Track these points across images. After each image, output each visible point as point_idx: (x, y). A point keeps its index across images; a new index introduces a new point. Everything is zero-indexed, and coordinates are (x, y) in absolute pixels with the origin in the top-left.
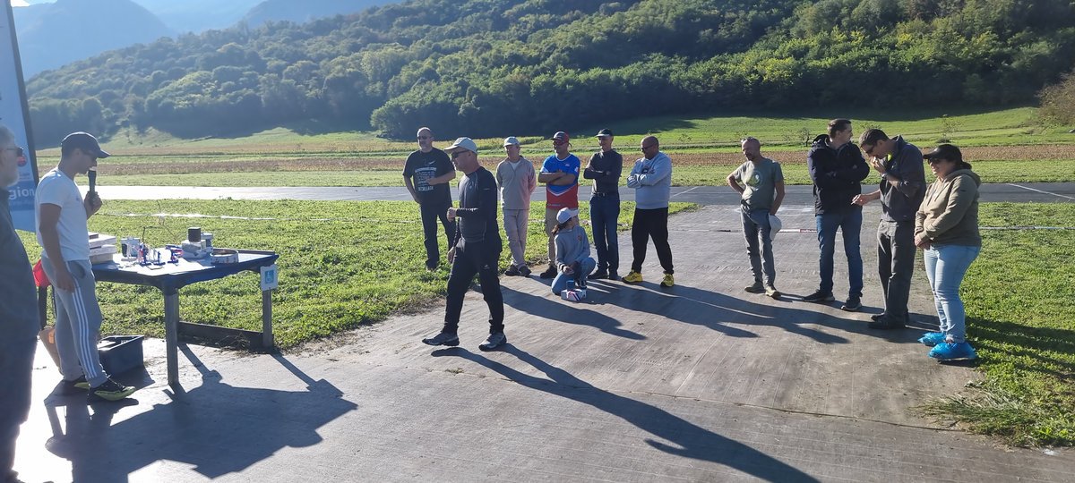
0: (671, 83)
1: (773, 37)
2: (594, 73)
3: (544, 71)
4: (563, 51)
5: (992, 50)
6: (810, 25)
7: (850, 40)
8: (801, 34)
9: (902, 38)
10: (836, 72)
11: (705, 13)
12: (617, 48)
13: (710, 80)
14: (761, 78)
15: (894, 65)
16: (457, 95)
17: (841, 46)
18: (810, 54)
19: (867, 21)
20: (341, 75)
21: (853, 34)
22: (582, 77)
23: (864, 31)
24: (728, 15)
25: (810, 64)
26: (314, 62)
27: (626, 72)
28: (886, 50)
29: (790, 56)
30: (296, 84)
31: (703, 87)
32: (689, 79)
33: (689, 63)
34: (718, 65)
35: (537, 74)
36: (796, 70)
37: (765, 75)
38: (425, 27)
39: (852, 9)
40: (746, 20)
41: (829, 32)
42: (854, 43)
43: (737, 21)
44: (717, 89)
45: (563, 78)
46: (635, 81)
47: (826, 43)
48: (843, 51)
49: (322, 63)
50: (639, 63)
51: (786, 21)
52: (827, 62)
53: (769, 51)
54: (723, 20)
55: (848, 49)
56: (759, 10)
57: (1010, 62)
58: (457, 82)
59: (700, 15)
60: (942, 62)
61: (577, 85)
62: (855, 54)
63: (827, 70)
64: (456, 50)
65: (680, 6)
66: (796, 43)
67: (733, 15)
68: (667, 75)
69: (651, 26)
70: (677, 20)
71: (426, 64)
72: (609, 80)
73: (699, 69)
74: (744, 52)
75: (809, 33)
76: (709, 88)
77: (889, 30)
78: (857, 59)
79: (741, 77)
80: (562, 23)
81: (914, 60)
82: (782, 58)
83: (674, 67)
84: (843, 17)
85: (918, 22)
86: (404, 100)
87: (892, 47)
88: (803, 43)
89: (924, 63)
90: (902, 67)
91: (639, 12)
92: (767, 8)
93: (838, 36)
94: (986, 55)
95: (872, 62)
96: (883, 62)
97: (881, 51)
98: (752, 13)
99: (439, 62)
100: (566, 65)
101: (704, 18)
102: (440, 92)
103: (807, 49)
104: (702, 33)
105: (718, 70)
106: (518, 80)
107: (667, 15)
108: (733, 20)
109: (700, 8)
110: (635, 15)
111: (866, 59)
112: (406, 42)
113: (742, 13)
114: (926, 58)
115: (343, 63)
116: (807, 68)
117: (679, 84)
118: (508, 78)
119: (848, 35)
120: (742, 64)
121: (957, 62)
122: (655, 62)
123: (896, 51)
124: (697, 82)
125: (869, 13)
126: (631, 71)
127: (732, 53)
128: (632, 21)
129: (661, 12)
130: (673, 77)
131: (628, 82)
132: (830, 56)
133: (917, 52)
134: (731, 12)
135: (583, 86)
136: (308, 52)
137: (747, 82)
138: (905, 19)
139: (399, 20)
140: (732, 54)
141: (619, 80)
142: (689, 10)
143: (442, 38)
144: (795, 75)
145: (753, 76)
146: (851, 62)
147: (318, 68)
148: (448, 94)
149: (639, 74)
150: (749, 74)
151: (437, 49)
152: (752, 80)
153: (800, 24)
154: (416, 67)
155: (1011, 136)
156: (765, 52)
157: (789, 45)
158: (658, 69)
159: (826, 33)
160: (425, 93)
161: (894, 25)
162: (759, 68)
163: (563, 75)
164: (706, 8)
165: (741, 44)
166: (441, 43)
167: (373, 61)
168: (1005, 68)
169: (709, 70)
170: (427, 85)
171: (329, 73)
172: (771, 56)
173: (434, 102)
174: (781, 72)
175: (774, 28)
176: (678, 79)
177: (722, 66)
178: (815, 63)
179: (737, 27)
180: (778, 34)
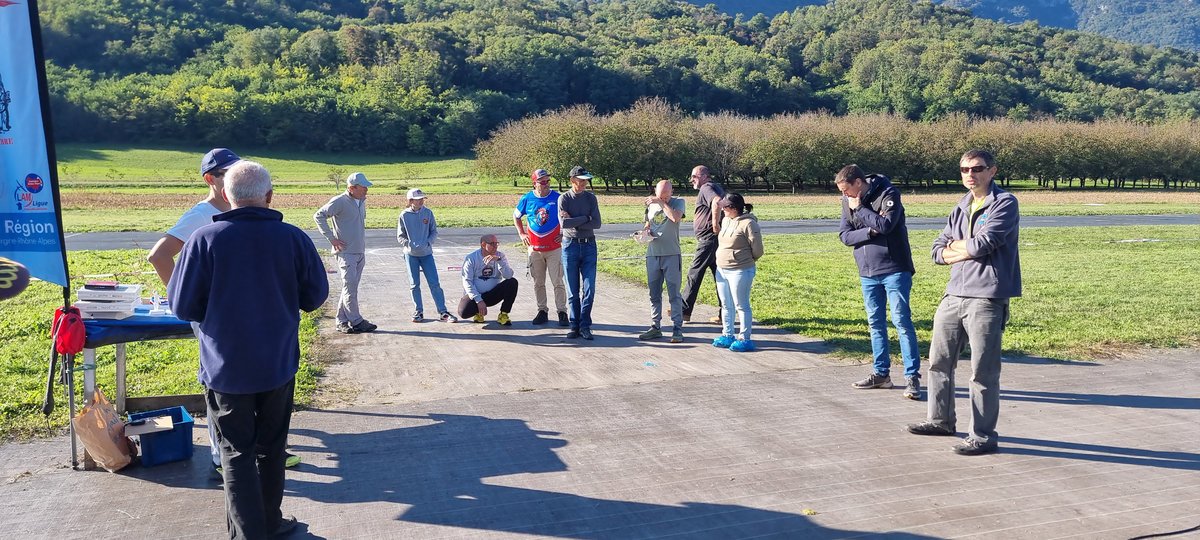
0: (72, 103)
1: (206, 61)
5: (427, 104)
6: (248, 53)
7: (293, 76)
10: (282, 110)
11: (110, 19)
13: (129, 103)
14: (196, 108)
15: (342, 108)
17: (285, 81)
18: (252, 86)
19: (309, 58)
21: (296, 70)
23: (307, 69)
24: (142, 27)
25: (253, 98)
28: (332, 92)
29: (227, 86)
31: (119, 111)
32: (98, 99)
33: (94, 78)
34: (137, 87)
36: (238, 104)
37: (201, 104)
39: (291, 43)
40: (167, 36)
41: (271, 64)
42: (298, 80)
43: (156, 35)
44: (139, 116)
47: (268, 77)
48: (290, 87)
51: (217, 46)
52: (272, 98)
53: (202, 78)
54: (137, 33)
55: (294, 86)
56: (182, 27)
57: (443, 117)
59: (103, 21)
60: (386, 111)
62: (300, 92)
63: (274, 108)
66: (233, 72)
67: (149, 28)
68: (61, 91)
70: (70, 22)
73: (111, 88)
74: (171, 73)
75: (247, 63)
76: (129, 114)
77: (332, 71)
78: (304, 97)
79: (169, 104)
81: (361, 104)
82: (218, 87)
83: (72, 82)
84: (282, 50)
85: (359, 67)
87: (338, 90)
88: (242, 74)
89: (370, 109)
90: (350, 112)
92: (191, 26)
93: (279, 69)
94: (423, 107)
95: (321, 103)
96: (331, 104)
97: (327, 92)
98: (174, 30)
101: (109, 26)
103: (248, 81)
104: (109, 43)
105: (137, 92)
107: (54, 12)
108: (150, 34)
109: (103, 12)
111: (313, 99)
114: (371, 104)
116: (251, 102)
117: (83, 105)
119: (291, 70)
120: (170, 89)
121: (399, 112)
123: (342, 94)
124: (110, 105)
125: (308, 50)
127: (153, 73)
130: (73, 95)
132: (274, 91)
133: (362, 98)
134: (147, 23)
137: (180, 111)
138: (346, 61)
140: (153, 75)
142: (87, 13)
144: (238, 107)
145: (186, 104)
146: (299, 101)
150: (181, 101)
152: (185, 109)
153: (235, 51)
155: (455, 185)
156: (197, 77)
157: (226, 73)
159: (267, 66)
161: (337, 67)
162: (192, 95)
164: (111, 13)
165: (164, 64)
168: (439, 121)
169: (125, 91)
172: (205, 84)
174: (220, 102)
175: (204, 52)
176: (82, 98)
177: (143, 88)
178: (259, 96)
179: (156, 44)
180: (209, 59)
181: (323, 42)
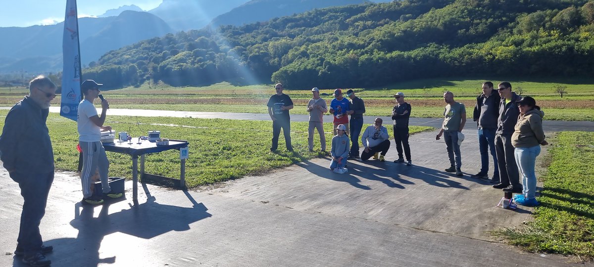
0: (440, 59)
1: (502, 33)
2: (395, 54)
3: (366, 52)
4: (378, 42)
6: (526, 27)
7: (550, 35)
8: (520, 32)
9: (583, 35)
10: (541, 54)
11: (462, 20)
12: (408, 40)
13: (463, 58)
14: (494, 58)
15: (578, 51)
16: (318, 65)
17: (544, 39)
18: (525, 44)
19: (562, 24)
20: (257, 54)
21: (552, 32)
22: (388, 56)
23: (559, 30)
24: (475, 21)
25: (525, 50)
26: (243, 46)
27: (413, 53)
28: (573, 41)
29: (512, 45)
30: (234, 59)
31: (459, 62)
32: (451, 57)
33: (451, 48)
34: (468, 50)
35: (363, 54)
36: (515, 53)
37: (497, 55)
38: (303, 28)
39: (552, 17)
40: (486, 24)
41: (537, 31)
42: (553, 37)
43: (481, 24)
44: (467, 63)
45: (377, 56)
46: (418, 58)
47: (535, 38)
48: (545, 42)
49: (248, 48)
50: (422, 48)
51: (510, 25)
52: (535, 48)
53: (499, 42)
54: (472, 24)
55: (549, 41)
56: (494, 19)
58: (318, 58)
59: (458, 21)
61: (385, 60)
62: (553, 44)
63: (535, 53)
64: (319, 40)
65: (447, 16)
66: (516, 37)
67: (478, 21)
68: (438, 55)
69: (429, 28)
70: (445, 24)
71: (302, 48)
72: (403, 58)
73: (457, 52)
74: (484, 42)
75: (525, 32)
76: (462, 63)
77: (575, 30)
78: (555, 47)
79: (482, 57)
80: (379, 26)
82: (507, 46)
83: (442, 51)
84: (547, 22)
86: (290, 68)
87: (577, 40)
88: (521, 37)
90: (583, 51)
91: (423, 19)
92: (500, 17)
93: (542, 33)
95: (564, 49)
96: (571, 49)
97: (569, 42)
98: (490, 20)
99: (309, 47)
100: (380, 49)
101: (461, 23)
102: (309, 63)
103: (523, 41)
104: (460, 31)
105: (468, 52)
106: (352, 58)
107: (439, 21)
108: (478, 24)
109: (459, 17)
110: (420, 21)
111: (560, 47)
112: (292, 37)
113: (484, 21)
115: (259, 48)
116: (523, 52)
117: (445, 60)
118: (346, 56)
119: (549, 33)
120: (483, 49)
122: (431, 48)
123: (579, 43)
124: (455, 59)
125: (563, 20)
126: (417, 52)
127: (477, 43)
128: (418, 25)
129: (435, 20)
130: (441, 56)
131: (414, 59)
132: (537, 45)
134: (478, 19)
135: (389, 61)
136: (241, 42)
137: (486, 60)
138: (585, 23)
139: (290, 24)
141: (409, 58)
142: (452, 19)
143: (312, 34)
144: (515, 56)
145: (489, 56)
146: (551, 49)
147: (245, 50)
148: (313, 64)
149: (421, 54)
150: (487, 55)
151: (309, 40)
152: (488, 58)
153: (519, 26)
154: (297, 50)
156: (497, 43)
157: (512, 38)
158: (433, 52)
159: (535, 32)
160: (301, 64)
161: (579, 27)
162: (493, 51)
163: (377, 55)
164: (463, 17)
165: (483, 37)
166: (311, 37)
167: (274, 46)
169: (463, 52)
170: (302, 60)
171: (251, 53)
172: (501, 45)
173: (305, 68)
174: (506, 54)
175: (503, 29)
176: (444, 57)
177: (471, 50)
178: (528, 49)
179: (480, 28)
180: (505, 32)
181: (571, 15)
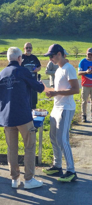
13: (15, 14)
14: (45, 16)
18: (72, 3)
25: (73, 9)
31: (11, 19)
34: (19, 6)
36: (65, 12)
37: (48, 13)
44: (19, 20)
52: (82, 8)
63: (83, 13)
73: (8, 7)
76: (15, 20)
79: (33, 14)
82: (56, 4)
105: (19, 9)
116: (71, 11)
120: (33, 6)
124: (7, 15)
132: (83, 4)
137: (37, 17)
144: (65, 15)
145: (40, 14)
150: (38, 12)
152: (40, 16)
162: (44, 9)
169: (14, 8)
174: (56, 12)
177: (22, 7)
178: (75, 8)
